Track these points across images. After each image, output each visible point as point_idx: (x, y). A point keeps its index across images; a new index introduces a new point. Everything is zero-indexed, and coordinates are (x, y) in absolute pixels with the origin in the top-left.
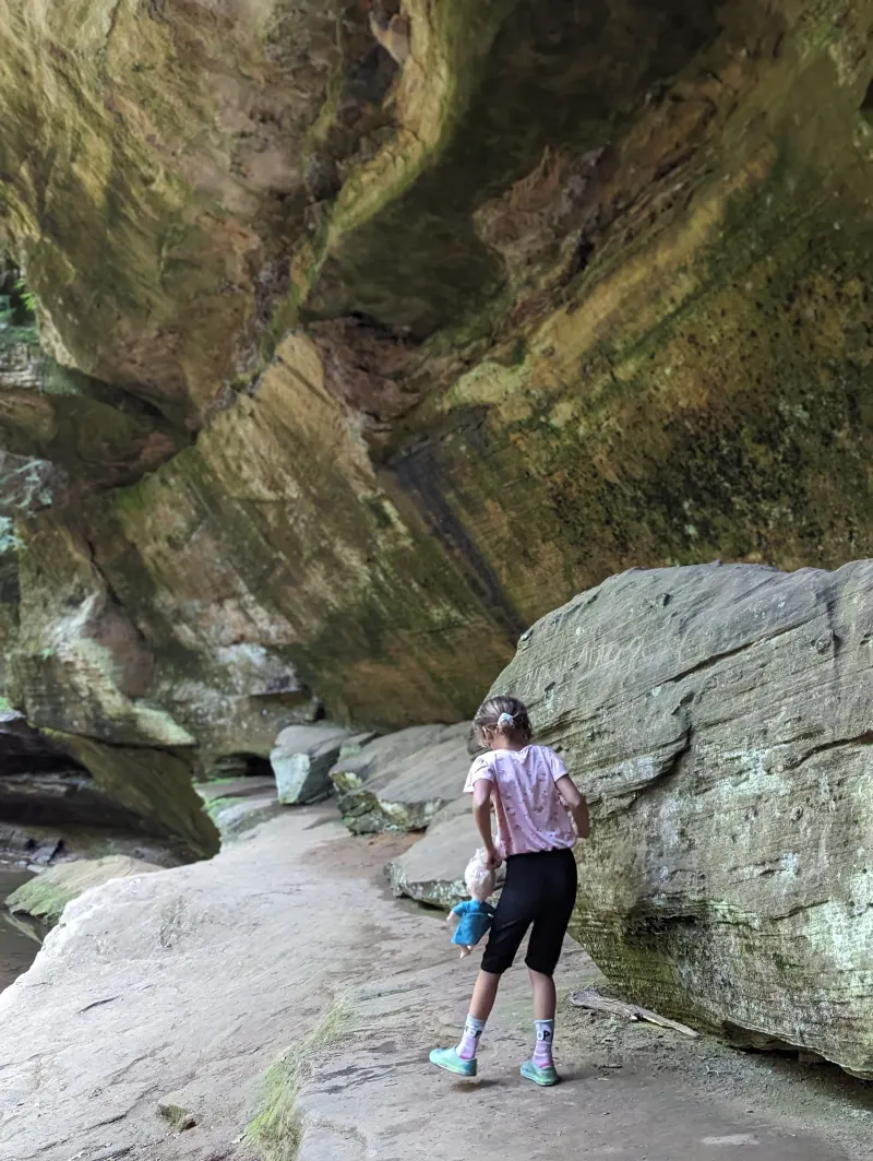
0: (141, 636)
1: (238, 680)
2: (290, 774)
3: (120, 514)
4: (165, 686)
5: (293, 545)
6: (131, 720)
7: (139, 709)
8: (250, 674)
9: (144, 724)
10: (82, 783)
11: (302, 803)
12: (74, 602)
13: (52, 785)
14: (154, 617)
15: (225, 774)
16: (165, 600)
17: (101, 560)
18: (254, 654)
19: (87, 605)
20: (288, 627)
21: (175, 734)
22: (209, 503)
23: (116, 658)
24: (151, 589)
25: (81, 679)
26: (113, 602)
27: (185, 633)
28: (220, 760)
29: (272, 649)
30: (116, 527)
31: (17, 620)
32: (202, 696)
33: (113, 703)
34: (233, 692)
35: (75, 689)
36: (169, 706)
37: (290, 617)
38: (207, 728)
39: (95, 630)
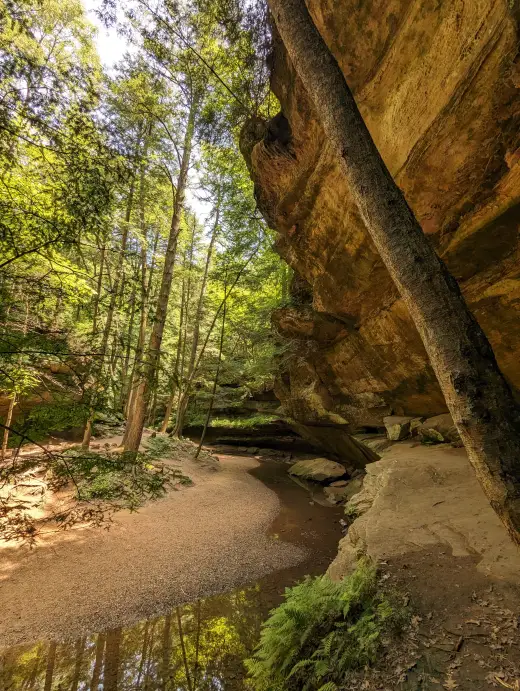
0: (329, 392)
1: (363, 403)
2: (393, 431)
3: (327, 356)
4: (338, 407)
5: (393, 358)
6: (328, 417)
7: (330, 414)
8: (368, 401)
9: (332, 418)
10: (297, 438)
11: (399, 440)
12: (309, 384)
13: (288, 439)
14: (335, 386)
15: (359, 433)
16: (339, 380)
17: (318, 370)
18: (370, 396)
19: (313, 384)
20: (385, 385)
21: (342, 421)
22: (361, 349)
23: (323, 399)
24: (335, 377)
25: (312, 406)
26: (321, 383)
27: (345, 390)
28: (358, 428)
29: (376, 393)
30: (324, 360)
31: (290, 390)
32: (351, 409)
33: (322, 412)
34: (362, 407)
35: (310, 409)
36: (340, 412)
37: (386, 382)
38: (353, 419)
39: (317, 390)
